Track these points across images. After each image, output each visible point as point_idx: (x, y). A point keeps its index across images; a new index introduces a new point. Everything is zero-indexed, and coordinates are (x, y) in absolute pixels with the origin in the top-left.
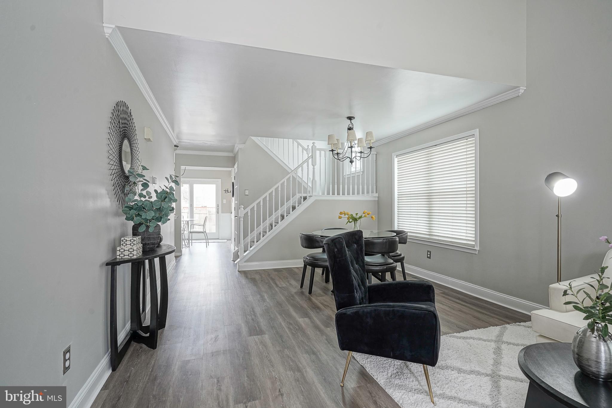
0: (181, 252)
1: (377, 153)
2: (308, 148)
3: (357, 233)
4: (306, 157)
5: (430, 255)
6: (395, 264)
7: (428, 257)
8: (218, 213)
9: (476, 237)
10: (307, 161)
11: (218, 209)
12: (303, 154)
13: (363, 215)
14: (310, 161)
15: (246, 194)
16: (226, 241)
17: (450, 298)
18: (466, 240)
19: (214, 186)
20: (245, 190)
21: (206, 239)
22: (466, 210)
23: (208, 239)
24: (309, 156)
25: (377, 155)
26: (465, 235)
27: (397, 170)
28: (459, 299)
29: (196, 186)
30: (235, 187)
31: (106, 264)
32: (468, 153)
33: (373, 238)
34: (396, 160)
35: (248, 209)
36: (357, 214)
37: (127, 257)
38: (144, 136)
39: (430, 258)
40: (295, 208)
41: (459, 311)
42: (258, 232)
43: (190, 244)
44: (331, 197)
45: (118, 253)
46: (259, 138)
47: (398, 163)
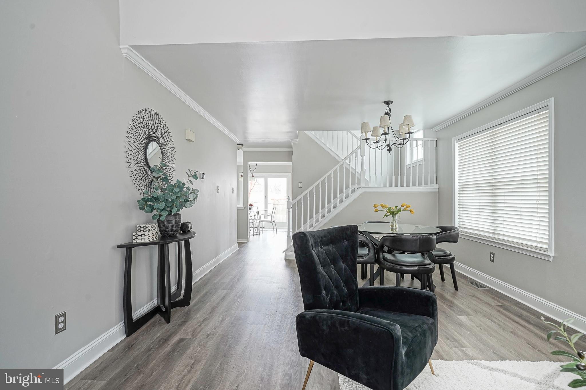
0: (248, 238)
1: (437, 138)
3: (350, 229)
5: (493, 257)
6: (433, 265)
7: (491, 260)
9: (550, 240)
10: (355, 151)
13: (403, 208)
14: (359, 151)
15: (300, 187)
18: (537, 242)
19: (285, 179)
20: (299, 183)
21: (274, 228)
22: (537, 204)
23: (276, 228)
24: (358, 146)
25: (438, 141)
26: (535, 235)
27: (459, 157)
28: (521, 316)
29: (269, 180)
31: (117, 246)
32: (540, 130)
33: (411, 234)
34: (457, 145)
35: (295, 201)
36: (396, 207)
37: (140, 241)
38: (185, 137)
39: (493, 261)
41: (511, 332)
43: (261, 232)
44: (394, 189)
45: (134, 238)
46: (313, 132)
47: (458, 149)
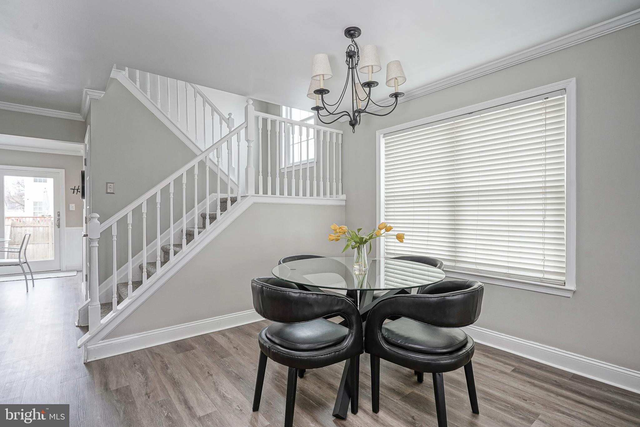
1: (343, 132)
2: (230, 117)
4: (226, 131)
8: (59, 226)
10: (237, 131)
11: (59, 220)
12: (221, 127)
15: (109, 191)
16: (74, 273)
17: (536, 382)
18: (543, 272)
20: (107, 183)
25: (344, 136)
26: (540, 263)
27: (385, 157)
28: (560, 386)
30: (87, 179)
34: (383, 141)
35: (113, 221)
40: (215, 218)
42: (137, 264)
47: (385, 147)
